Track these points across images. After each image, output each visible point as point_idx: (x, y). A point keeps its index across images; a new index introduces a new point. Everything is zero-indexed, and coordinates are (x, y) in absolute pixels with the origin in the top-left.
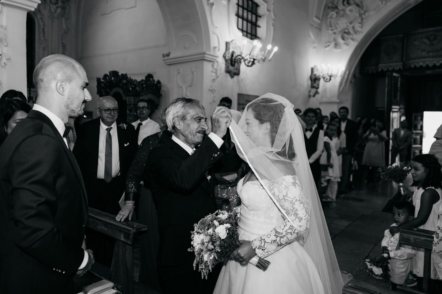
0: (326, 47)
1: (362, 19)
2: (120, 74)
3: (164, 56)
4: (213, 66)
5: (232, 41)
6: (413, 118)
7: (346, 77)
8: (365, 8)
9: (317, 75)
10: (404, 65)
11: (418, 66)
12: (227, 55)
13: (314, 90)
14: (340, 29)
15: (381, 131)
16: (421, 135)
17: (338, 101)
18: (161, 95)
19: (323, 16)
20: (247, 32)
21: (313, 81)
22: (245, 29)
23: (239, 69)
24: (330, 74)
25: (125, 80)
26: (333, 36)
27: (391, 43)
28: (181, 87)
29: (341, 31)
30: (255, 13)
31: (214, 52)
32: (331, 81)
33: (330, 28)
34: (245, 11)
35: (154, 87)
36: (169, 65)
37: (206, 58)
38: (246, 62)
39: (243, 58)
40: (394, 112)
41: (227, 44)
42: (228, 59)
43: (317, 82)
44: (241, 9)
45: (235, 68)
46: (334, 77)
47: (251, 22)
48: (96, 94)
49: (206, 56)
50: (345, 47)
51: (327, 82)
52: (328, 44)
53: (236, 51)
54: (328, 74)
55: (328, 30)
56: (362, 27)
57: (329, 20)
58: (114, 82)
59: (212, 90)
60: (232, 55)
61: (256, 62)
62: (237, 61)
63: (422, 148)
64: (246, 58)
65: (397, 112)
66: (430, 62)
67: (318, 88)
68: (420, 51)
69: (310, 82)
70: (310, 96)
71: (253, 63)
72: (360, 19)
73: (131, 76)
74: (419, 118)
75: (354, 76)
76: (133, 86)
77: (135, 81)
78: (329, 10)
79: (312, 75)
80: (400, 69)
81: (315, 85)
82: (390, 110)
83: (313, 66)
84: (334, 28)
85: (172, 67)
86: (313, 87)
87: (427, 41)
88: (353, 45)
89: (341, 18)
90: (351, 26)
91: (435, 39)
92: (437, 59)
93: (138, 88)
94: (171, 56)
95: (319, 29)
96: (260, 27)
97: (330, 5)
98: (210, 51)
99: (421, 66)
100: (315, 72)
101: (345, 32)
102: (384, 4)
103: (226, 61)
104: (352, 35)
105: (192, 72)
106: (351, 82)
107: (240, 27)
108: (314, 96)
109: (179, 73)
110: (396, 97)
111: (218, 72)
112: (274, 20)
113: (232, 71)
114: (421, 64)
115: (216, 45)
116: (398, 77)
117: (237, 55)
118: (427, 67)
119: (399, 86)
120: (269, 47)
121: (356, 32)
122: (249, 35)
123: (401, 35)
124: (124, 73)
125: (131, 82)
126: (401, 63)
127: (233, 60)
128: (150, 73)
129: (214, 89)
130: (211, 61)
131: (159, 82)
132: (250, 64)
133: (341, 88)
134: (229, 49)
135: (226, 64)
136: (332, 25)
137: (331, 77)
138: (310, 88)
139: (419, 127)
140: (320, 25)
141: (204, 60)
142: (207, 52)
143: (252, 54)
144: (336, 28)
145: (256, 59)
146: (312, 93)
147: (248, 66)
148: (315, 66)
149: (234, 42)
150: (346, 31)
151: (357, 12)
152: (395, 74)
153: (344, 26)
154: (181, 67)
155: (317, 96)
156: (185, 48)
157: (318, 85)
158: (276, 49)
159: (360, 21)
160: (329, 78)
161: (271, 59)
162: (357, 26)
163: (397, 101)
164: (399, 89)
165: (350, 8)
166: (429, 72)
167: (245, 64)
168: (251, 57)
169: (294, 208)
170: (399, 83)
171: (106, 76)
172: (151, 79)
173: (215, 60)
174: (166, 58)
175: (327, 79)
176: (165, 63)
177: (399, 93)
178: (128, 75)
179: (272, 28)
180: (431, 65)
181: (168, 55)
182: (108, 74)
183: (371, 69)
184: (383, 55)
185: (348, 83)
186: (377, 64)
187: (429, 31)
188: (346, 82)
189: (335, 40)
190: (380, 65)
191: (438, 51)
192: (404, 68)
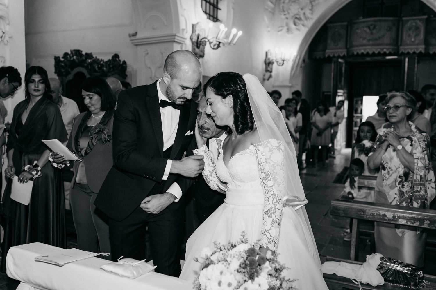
0: (279, 31)
1: (312, 6)
2: (84, 53)
3: (130, 36)
5: (198, 23)
6: (355, 102)
7: (297, 61)
9: (271, 60)
10: (348, 52)
11: (360, 53)
12: (194, 38)
13: (268, 74)
14: (292, 15)
16: (361, 118)
17: (290, 85)
18: (127, 76)
20: (209, 15)
21: (267, 65)
22: (208, 12)
23: (204, 51)
24: (283, 58)
25: (90, 59)
26: (286, 21)
27: (337, 30)
28: (150, 68)
29: (293, 17)
31: (183, 34)
32: (284, 65)
33: (282, 13)
35: (120, 67)
36: (136, 45)
37: (176, 40)
38: (212, 45)
39: (208, 41)
40: (339, 96)
41: (193, 26)
42: (195, 42)
43: (270, 65)
45: (200, 50)
46: (287, 62)
47: (213, 5)
48: (54, 73)
49: (176, 37)
50: (296, 32)
51: (280, 66)
52: (281, 28)
53: (201, 34)
54: (281, 58)
55: (281, 14)
56: (312, 14)
57: (282, 5)
58: (77, 61)
60: (198, 38)
61: (221, 45)
62: (203, 43)
64: (211, 41)
65: (341, 96)
66: (370, 50)
67: (271, 72)
68: (361, 39)
69: (264, 66)
70: (264, 79)
71: (219, 46)
72: (310, 5)
73: (97, 55)
74: (360, 102)
75: (304, 61)
76: (99, 66)
77: (102, 60)
79: (267, 58)
80: (344, 56)
81: (269, 69)
82: (335, 94)
83: (267, 50)
84: (286, 13)
85: (139, 48)
86: (267, 71)
87: (368, 30)
88: (304, 31)
89: (293, 4)
90: (302, 12)
91: (374, 28)
92: (376, 47)
93: (105, 69)
94: (138, 36)
95: (273, 13)
96: (220, 9)
98: (179, 33)
99: (362, 54)
100: (269, 56)
101: (296, 18)
103: (193, 43)
104: (303, 21)
105: (162, 53)
106: (301, 67)
107: (204, 9)
108: (268, 80)
109: (148, 53)
110: (340, 81)
112: (234, 3)
113: (198, 53)
114: (363, 51)
115: (185, 27)
116: (343, 63)
117: (202, 37)
118: (368, 55)
119: (343, 71)
120: (234, 31)
121: (307, 18)
122: (211, 18)
123: (346, 23)
124: (89, 52)
125: (97, 61)
126: (346, 50)
127: (199, 43)
128: (117, 53)
130: (180, 43)
131: (124, 62)
132: (215, 47)
133: (293, 72)
134: (196, 31)
135: (193, 46)
136: (285, 10)
137: (283, 61)
138: (264, 72)
139: (359, 111)
140: (274, 9)
141: (174, 41)
142: (178, 34)
143: (218, 38)
144: (289, 13)
145: (222, 43)
146: (266, 77)
147: (214, 49)
148: (269, 50)
149: (199, 24)
150: (298, 17)
152: (340, 60)
153: (296, 12)
154: (150, 48)
155: (271, 79)
156: (154, 29)
157: (272, 69)
158: (240, 33)
159: (310, 8)
160: (282, 62)
161: (236, 43)
162: (308, 13)
163: (342, 86)
164: (343, 74)
166: (368, 59)
167: (211, 47)
168: (217, 40)
169: (274, 172)
170: (343, 69)
171: (66, 54)
172: (117, 59)
173: (184, 42)
174: (133, 38)
175: (280, 63)
176: (132, 43)
177: (343, 79)
178: (93, 54)
179: (232, 11)
180: (371, 52)
181: (135, 34)
182: (69, 53)
183: (319, 54)
184: (329, 41)
185: (299, 68)
186: (324, 50)
187: (370, 21)
188: (297, 66)
189: (287, 25)
190: (327, 51)
191: (376, 39)
192: (348, 54)
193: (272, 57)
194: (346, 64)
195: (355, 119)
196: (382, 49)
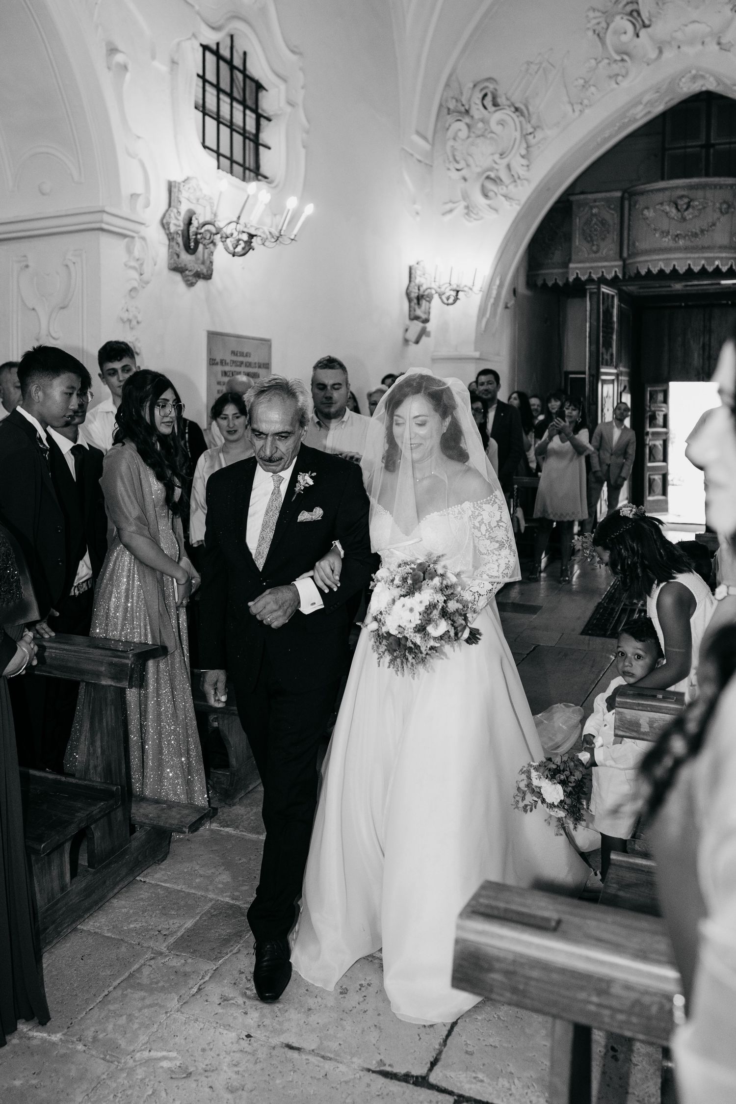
0: (445, 213)
1: (529, 147)
4: (129, 251)
5: (187, 180)
6: (648, 396)
7: (494, 292)
8: (534, 121)
9: (424, 287)
10: (625, 267)
11: (655, 270)
12: (173, 221)
13: (417, 326)
14: (477, 170)
15: (576, 430)
16: (664, 438)
17: (477, 354)
19: (435, 132)
20: (229, 159)
21: (414, 303)
22: (225, 149)
23: (211, 263)
24: (455, 285)
26: (462, 184)
27: (595, 211)
28: (33, 309)
29: (480, 174)
30: (254, 107)
31: (133, 208)
32: (458, 304)
33: (453, 166)
34: (225, 100)
37: (106, 226)
38: (230, 242)
39: (219, 230)
40: (604, 382)
41: (171, 187)
42: (176, 233)
43: (424, 303)
44: (211, 92)
45: (197, 259)
46: (466, 293)
47: (244, 133)
49: (108, 218)
50: (491, 216)
51: (448, 304)
52: (450, 206)
53: (198, 210)
54: (450, 285)
55: (449, 169)
56: (528, 167)
57: (451, 143)
59: (130, 321)
60: (189, 222)
61: (255, 242)
62: (204, 238)
63: (666, 468)
64: (228, 230)
65: (612, 381)
66: (681, 262)
67: (426, 321)
68: (658, 235)
69: (406, 305)
70: (406, 341)
71: (248, 246)
72: (524, 145)
74: (660, 397)
75: (514, 290)
78: (450, 119)
81: (419, 312)
82: (596, 377)
83: (413, 263)
84: (462, 164)
85: (2, 249)
86: (413, 317)
87: (674, 211)
88: (510, 211)
89: (479, 141)
90: (504, 162)
91: (689, 206)
92: (696, 255)
95: (427, 165)
96: (267, 147)
97: (452, 105)
98: (117, 203)
99: (662, 272)
100: (418, 280)
101: (488, 178)
102: (577, 113)
103: (171, 238)
104: (507, 186)
105: (67, 267)
106: (506, 307)
107: (211, 142)
108: (417, 341)
109: (27, 267)
110: (608, 345)
111: (147, 269)
112: (307, 132)
113: (189, 266)
114: (661, 265)
115: (139, 189)
116: (613, 297)
117: (201, 221)
118: (675, 274)
119: (615, 318)
120: (292, 203)
121: (515, 179)
122: (238, 169)
123: (618, 194)
126: (620, 263)
127: (192, 237)
129: (136, 317)
130: (125, 236)
132: (239, 249)
133: (484, 322)
134: (179, 202)
135: (170, 246)
136: (459, 157)
137: (457, 291)
138: (407, 320)
139: (660, 420)
140: (430, 156)
141: (102, 230)
142: (112, 210)
143: (242, 221)
144: (468, 165)
145: (256, 236)
146: (412, 335)
147: (234, 254)
148: (417, 263)
149: (193, 183)
150: (492, 175)
151: (516, 130)
152: (605, 289)
153: (487, 162)
154: (32, 250)
155: (424, 339)
156: (43, 194)
157: (428, 313)
158: (309, 209)
159: (523, 152)
160: (454, 293)
161: (296, 235)
162: (518, 163)
163: (612, 357)
164: (616, 326)
165: (499, 115)
166: (678, 286)
167: (227, 249)
168: (240, 227)
170: (615, 312)
173: (138, 232)
175: (448, 299)
177: (615, 337)
179: (302, 152)
180: (682, 269)
183: (552, 275)
184: (577, 241)
185: (500, 309)
186: (565, 265)
187: (677, 188)
188: (496, 305)
189: (465, 196)
190: (571, 265)
191: (695, 235)
192: (624, 274)
193: (424, 281)
194: (620, 300)
195: (649, 441)
196: (710, 260)
